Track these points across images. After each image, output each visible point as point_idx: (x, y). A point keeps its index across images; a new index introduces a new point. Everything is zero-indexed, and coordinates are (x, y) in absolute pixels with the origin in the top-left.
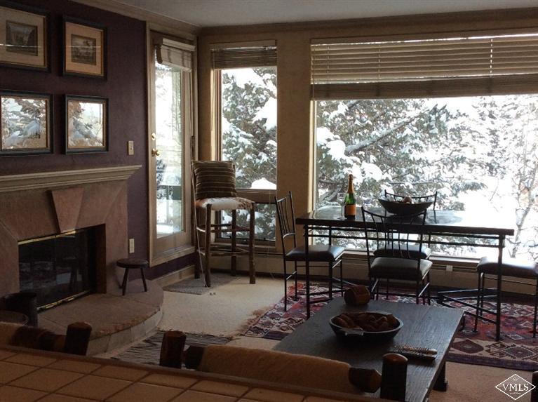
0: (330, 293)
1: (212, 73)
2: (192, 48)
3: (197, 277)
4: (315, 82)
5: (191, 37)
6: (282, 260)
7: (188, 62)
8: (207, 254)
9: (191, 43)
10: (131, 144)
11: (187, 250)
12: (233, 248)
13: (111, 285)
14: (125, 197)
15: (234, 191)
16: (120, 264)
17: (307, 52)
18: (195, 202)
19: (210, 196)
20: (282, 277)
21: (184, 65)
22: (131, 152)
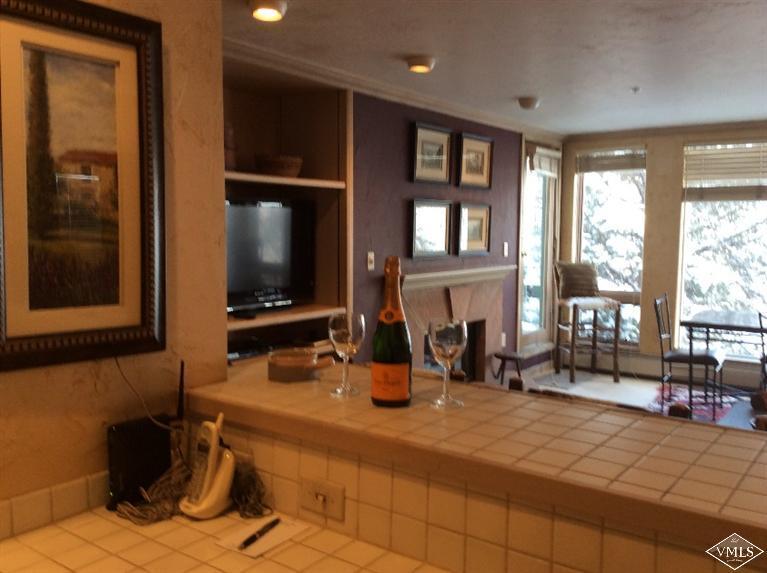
0: (706, 397)
1: (576, 177)
2: (559, 155)
3: (557, 372)
4: (687, 184)
5: (557, 144)
6: (660, 362)
7: (555, 168)
8: (572, 352)
9: (557, 149)
10: (506, 245)
11: (546, 346)
12: (594, 346)
13: (488, 375)
14: (501, 296)
15: (598, 291)
16: (497, 356)
17: (680, 155)
18: (557, 301)
19: (574, 295)
20: (658, 379)
21: (551, 171)
22: (506, 254)
